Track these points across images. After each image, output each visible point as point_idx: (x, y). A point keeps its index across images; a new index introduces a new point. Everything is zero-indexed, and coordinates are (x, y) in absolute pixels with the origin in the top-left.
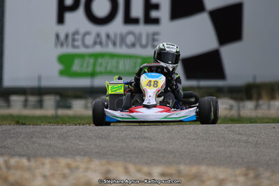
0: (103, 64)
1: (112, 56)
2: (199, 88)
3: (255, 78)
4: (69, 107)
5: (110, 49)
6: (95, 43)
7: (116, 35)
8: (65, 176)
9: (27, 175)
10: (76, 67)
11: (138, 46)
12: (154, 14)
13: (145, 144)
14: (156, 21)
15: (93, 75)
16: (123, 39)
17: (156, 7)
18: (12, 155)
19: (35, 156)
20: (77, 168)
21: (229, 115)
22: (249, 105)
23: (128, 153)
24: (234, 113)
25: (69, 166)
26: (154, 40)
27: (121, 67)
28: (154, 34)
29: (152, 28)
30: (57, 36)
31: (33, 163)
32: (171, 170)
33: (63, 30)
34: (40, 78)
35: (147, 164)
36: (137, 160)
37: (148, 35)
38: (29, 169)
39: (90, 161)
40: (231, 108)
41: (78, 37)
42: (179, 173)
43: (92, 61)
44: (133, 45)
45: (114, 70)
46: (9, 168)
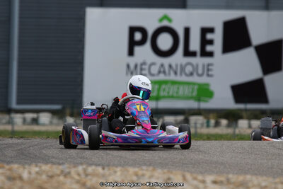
0: (166, 90)
1: (174, 83)
2: (246, 110)
5: (172, 77)
6: (159, 72)
7: (177, 66)
11: (195, 74)
12: (209, 48)
13: (201, 157)
14: (211, 54)
15: (157, 99)
16: (183, 69)
17: (211, 42)
18: (90, 165)
19: (108, 166)
20: (143, 175)
23: (186, 164)
25: (136, 175)
26: (208, 70)
27: (181, 92)
28: (209, 65)
29: (207, 60)
30: (128, 66)
31: (106, 171)
32: (222, 178)
33: (132, 61)
35: (202, 173)
36: (193, 170)
37: (204, 66)
38: (103, 176)
39: (154, 170)
41: (146, 67)
42: (228, 181)
44: (191, 74)
45: (175, 95)
46: (87, 175)
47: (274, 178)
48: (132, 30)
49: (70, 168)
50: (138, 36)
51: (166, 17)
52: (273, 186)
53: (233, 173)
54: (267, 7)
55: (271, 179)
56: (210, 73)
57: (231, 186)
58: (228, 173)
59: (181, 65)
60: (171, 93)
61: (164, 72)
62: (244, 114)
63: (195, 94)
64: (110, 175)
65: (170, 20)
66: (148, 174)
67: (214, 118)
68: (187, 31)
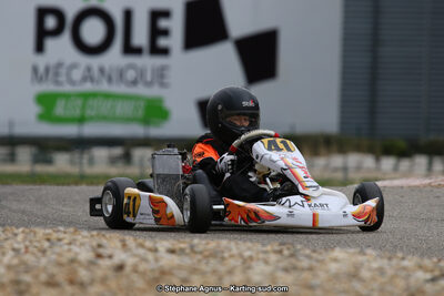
0: (95, 107)
1: (107, 96)
3: (293, 127)
4: (49, 162)
5: (104, 87)
6: (85, 79)
7: (111, 69)
8: (44, 252)
10: (59, 110)
11: (140, 82)
12: (162, 42)
14: (165, 52)
15: (81, 120)
16: (121, 74)
17: (165, 33)
26: (162, 76)
27: (119, 111)
29: (159, 61)
33: (41, 61)
34: (11, 124)
37: (153, 71)
41: (63, 71)
43: (79, 102)
44: (134, 83)
48: (42, 13)
50: (51, 22)
53: (200, 238)
55: (258, 246)
56: (165, 81)
57: (199, 257)
61: (92, 79)
63: (140, 113)
66: (67, 237)
68: (128, 15)
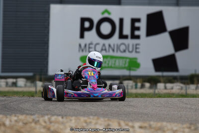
0: (107, 62)
1: (112, 57)
2: (163, 76)
3: (196, 71)
5: (111, 53)
6: (102, 50)
7: (114, 45)
9: (61, 127)
11: (127, 51)
12: (137, 33)
13: (131, 109)
14: (138, 37)
16: (118, 47)
17: (138, 29)
18: (53, 115)
19: (66, 116)
20: (90, 122)
21: (180, 93)
22: (193, 87)
23: (121, 114)
24: (183, 92)
25: (86, 122)
26: (136, 48)
27: (117, 64)
28: (136, 45)
29: (135, 41)
30: (80, 45)
31: (65, 120)
32: (146, 125)
33: (83, 42)
35: (131, 121)
36: (126, 119)
37: (133, 45)
38: (63, 123)
39: (98, 119)
40: (182, 88)
41: (93, 46)
42: (150, 126)
44: (125, 51)
45: (113, 66)
46: (51, 122)
47: (183, 124)
48: (83, 20)
49: (38, 117)
50: (87, 24)
51: (106, 11)
52: (182, 130)
53: (154, 121)
54: (177, 4)
55: (180, 125)
56: (138, 50)
57: (153, 130)
58: (150, 121)
59: (117, 45)
60: (110, 65)
61: (105, 50)
62: (162, 79)
63: (127, 65)
64: (67, 122)
65: (109, 13)
66: (94, 121)
67: (140, 82)
68: (121, 21)
